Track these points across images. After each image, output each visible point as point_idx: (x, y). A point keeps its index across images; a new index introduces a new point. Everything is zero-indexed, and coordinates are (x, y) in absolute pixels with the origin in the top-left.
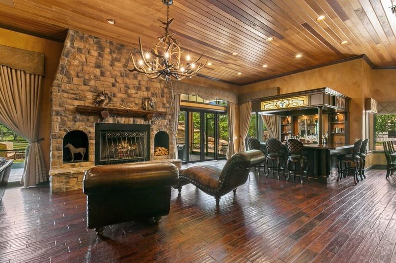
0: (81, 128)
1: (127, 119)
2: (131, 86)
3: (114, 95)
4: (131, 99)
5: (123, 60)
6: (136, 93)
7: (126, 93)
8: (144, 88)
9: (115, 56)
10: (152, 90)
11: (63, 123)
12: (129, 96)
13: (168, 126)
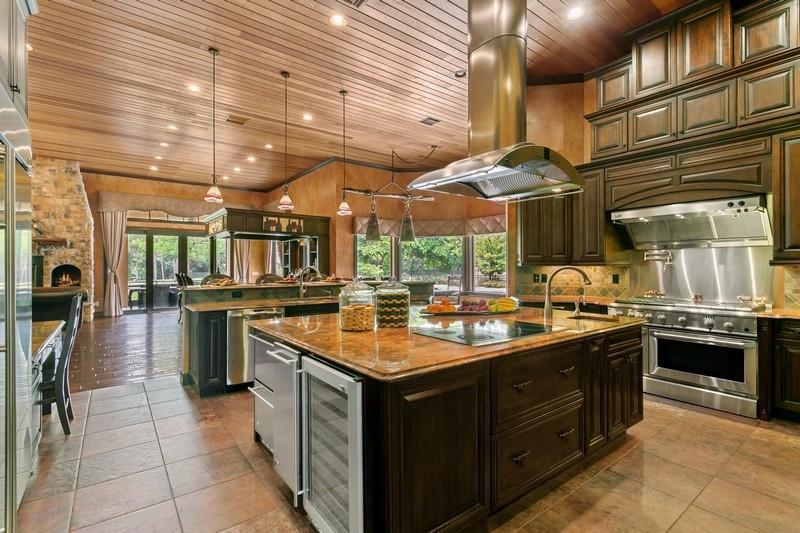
10: (45, 209)
13: (78, 258)
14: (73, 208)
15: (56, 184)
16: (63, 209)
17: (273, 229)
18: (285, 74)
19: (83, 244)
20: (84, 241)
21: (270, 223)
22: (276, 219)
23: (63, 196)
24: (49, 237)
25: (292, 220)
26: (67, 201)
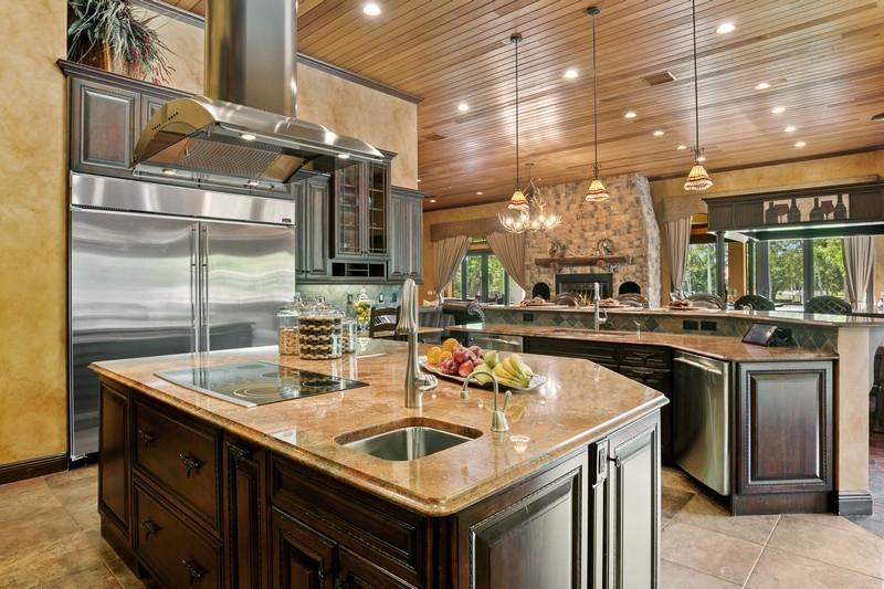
0: (543, 281)
1: (584, 268)
2: (587, 228)
3: (571, 243)
4: (589, 243)
5: (579, 199)
6: (594, 235)
7: (582, 237)
8: (602, 227)
9: (570, 198)
10: (613, 227)
11: (532, 277)
12: (586, 240)
13: (638, 274)
14: (634, 222)
15: (621, 200)
16: (626, 225)
17: (785, 219)
18: (591, 10)
19: (641, 260)
20: (641, 256)
21: (774, 211)
22: (788, 202)
23: (625, 211)
24: (616, 255)
25: (822, 199)
26: (628, 216)
